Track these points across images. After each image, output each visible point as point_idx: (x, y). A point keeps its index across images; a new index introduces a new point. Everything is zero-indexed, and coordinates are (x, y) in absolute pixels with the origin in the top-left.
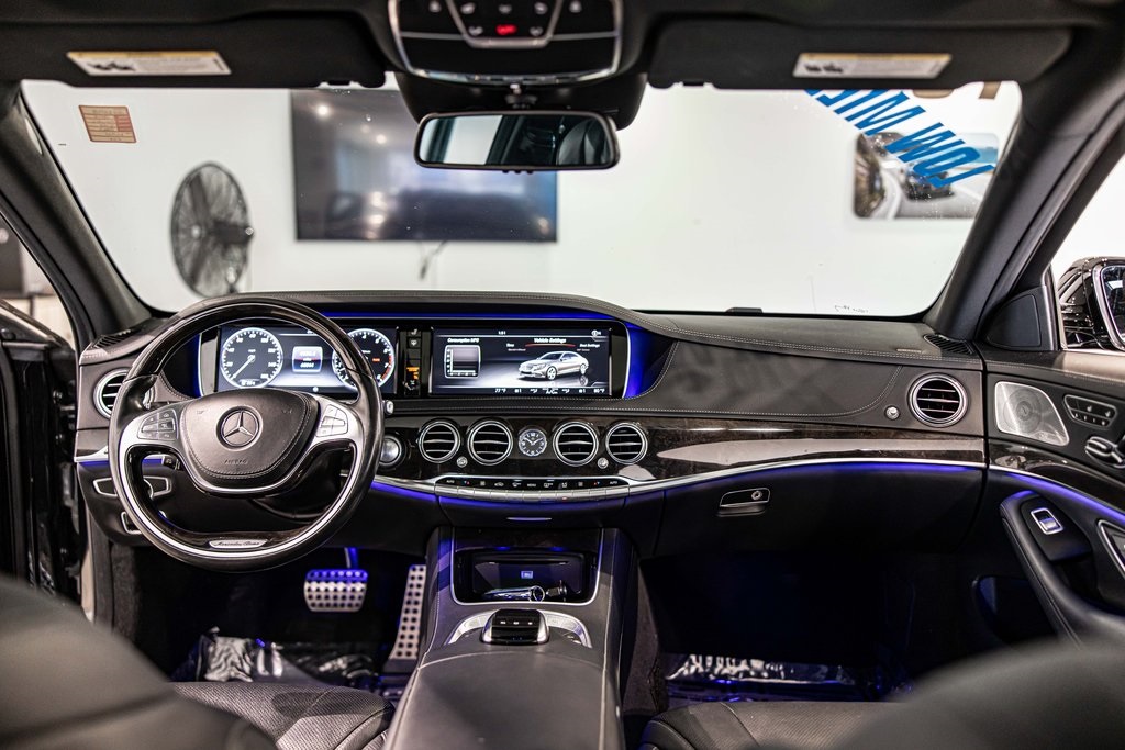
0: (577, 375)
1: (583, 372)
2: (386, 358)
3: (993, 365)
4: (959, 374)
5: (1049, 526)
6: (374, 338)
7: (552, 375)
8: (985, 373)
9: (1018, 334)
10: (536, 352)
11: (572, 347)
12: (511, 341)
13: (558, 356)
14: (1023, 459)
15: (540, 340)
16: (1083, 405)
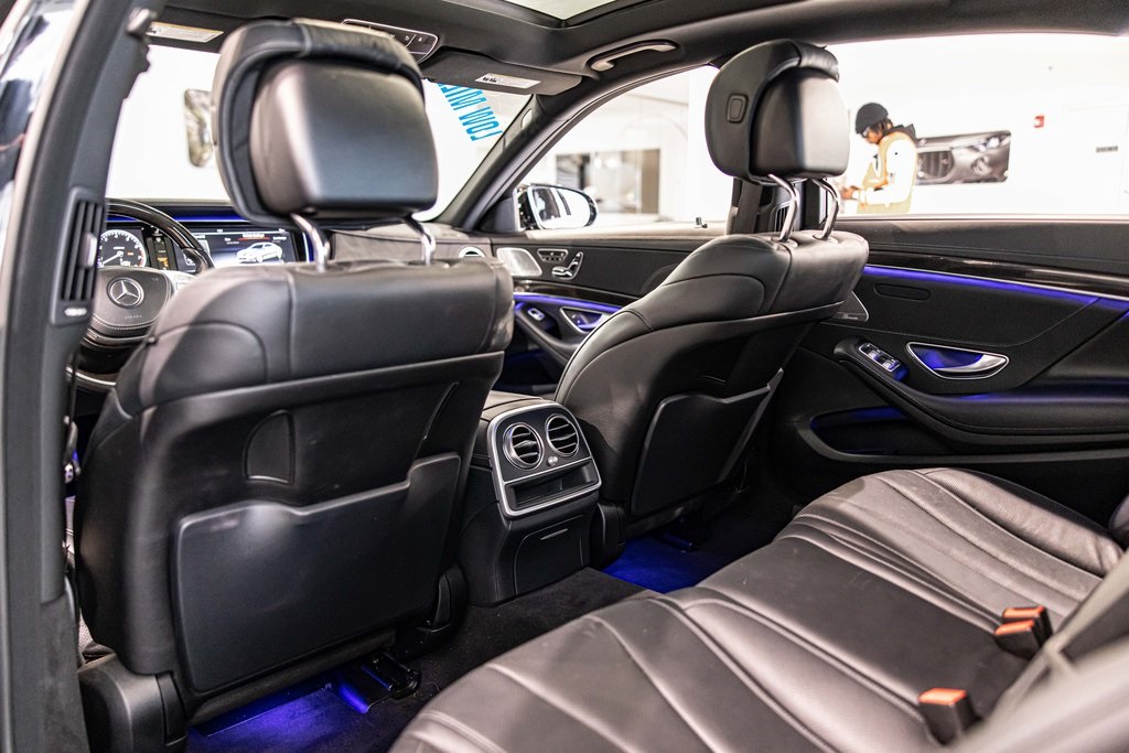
0: (276, 259)
1: (280, 257)
2: (138, 252)
3: (495, 240)
4: (480, 246)
5: (537, 316)
6: (124, 237)
7: (260, 260)
8: (492, 245)
9: (500, 224)
10: (246, 244)
11: (269, 238)
12: (228, 236)
13: (261, 247)
14: (527, 287)
15: (247, 235)
16: (548, 253)
